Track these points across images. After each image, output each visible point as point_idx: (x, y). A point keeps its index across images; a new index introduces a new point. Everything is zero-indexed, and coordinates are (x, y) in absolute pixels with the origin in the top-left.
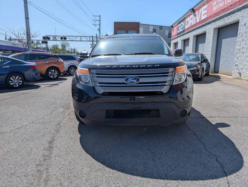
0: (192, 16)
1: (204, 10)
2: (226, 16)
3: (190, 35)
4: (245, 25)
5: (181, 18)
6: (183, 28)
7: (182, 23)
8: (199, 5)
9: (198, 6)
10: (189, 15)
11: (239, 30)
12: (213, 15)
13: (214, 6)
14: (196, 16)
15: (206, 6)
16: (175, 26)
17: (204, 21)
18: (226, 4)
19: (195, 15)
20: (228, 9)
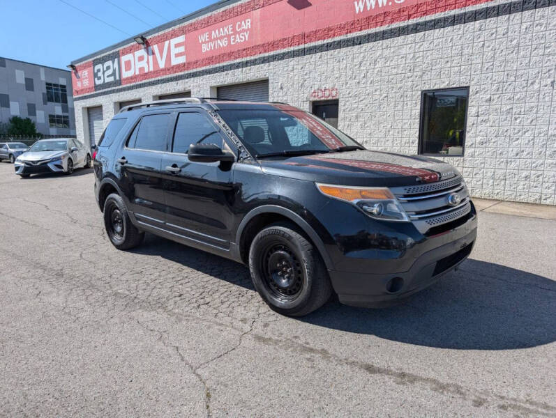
0: (142, 52)
1: (177, 46)
2: (238, 66)
3: (142, 94)
4: (282, 88)
5: (102, 52)
6: (114, 74)
7: (109, 63)
8: (161, 33)
9: (157, 34)
10: (131, 50)
11: (270, 96)
12: (203, 60)
13: (202, 43)
14: (153, 54)
15: (181, 39)
16: (84, 67)
17: (179, 67)
18: (232, 43)
19: (150, 52)
20: (239, 54)
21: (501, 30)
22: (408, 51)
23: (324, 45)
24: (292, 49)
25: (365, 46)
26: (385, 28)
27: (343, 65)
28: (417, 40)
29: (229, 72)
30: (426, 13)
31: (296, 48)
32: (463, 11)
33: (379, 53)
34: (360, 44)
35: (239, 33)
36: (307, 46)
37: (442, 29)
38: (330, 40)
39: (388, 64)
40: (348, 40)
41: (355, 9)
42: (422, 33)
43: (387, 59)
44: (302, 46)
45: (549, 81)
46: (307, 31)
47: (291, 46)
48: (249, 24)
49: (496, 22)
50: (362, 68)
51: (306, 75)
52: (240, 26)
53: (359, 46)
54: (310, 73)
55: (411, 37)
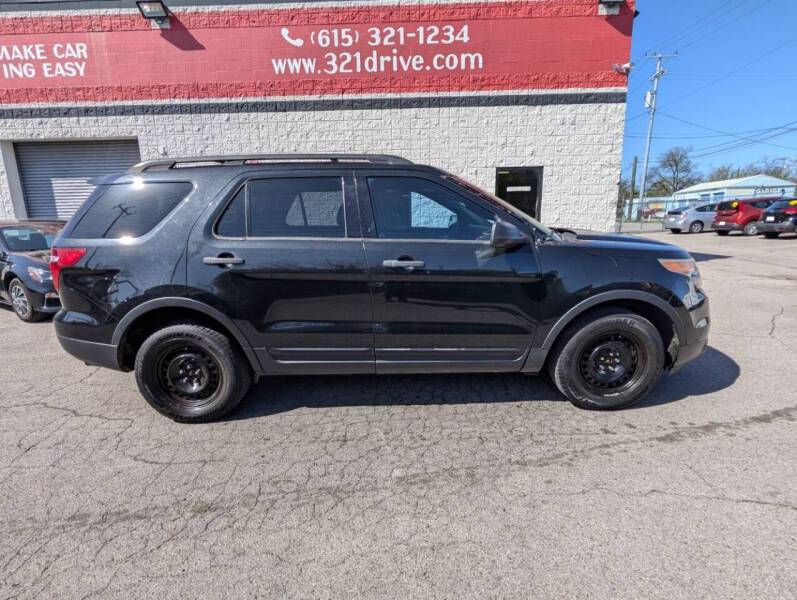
18: (47, 75)
20: (66, 94)
21: (434, 121)
22: (345, 128)
23: (231, 104)
24: (177, 101)
25: (291, 115)
26: (315, 98)
27: (263, 133)
28: (354, 118)
29: (46, 120)
30: (361, 90)
31: (185, 102)
32: (398, 96)
33: (311, 124)
34: (285, 111)
35: (63, 61)
36: (203, 101)
37: (380, 111)
38: (240, 100)
39: (323, 138)
40: (267, 104)
41: (273, 68)
42: (359, 112)
43: (321, 133)
44: (193, 101)
45: (474, 170)
46: (202, 83)
47: (175, 97)
48: (84, 51)
49: (429, 113)
50: (291, 140)
51: (207, 139)
52: (62, 51)
53: (284, 114)
54: (213, 137)
55: (347, 113)
